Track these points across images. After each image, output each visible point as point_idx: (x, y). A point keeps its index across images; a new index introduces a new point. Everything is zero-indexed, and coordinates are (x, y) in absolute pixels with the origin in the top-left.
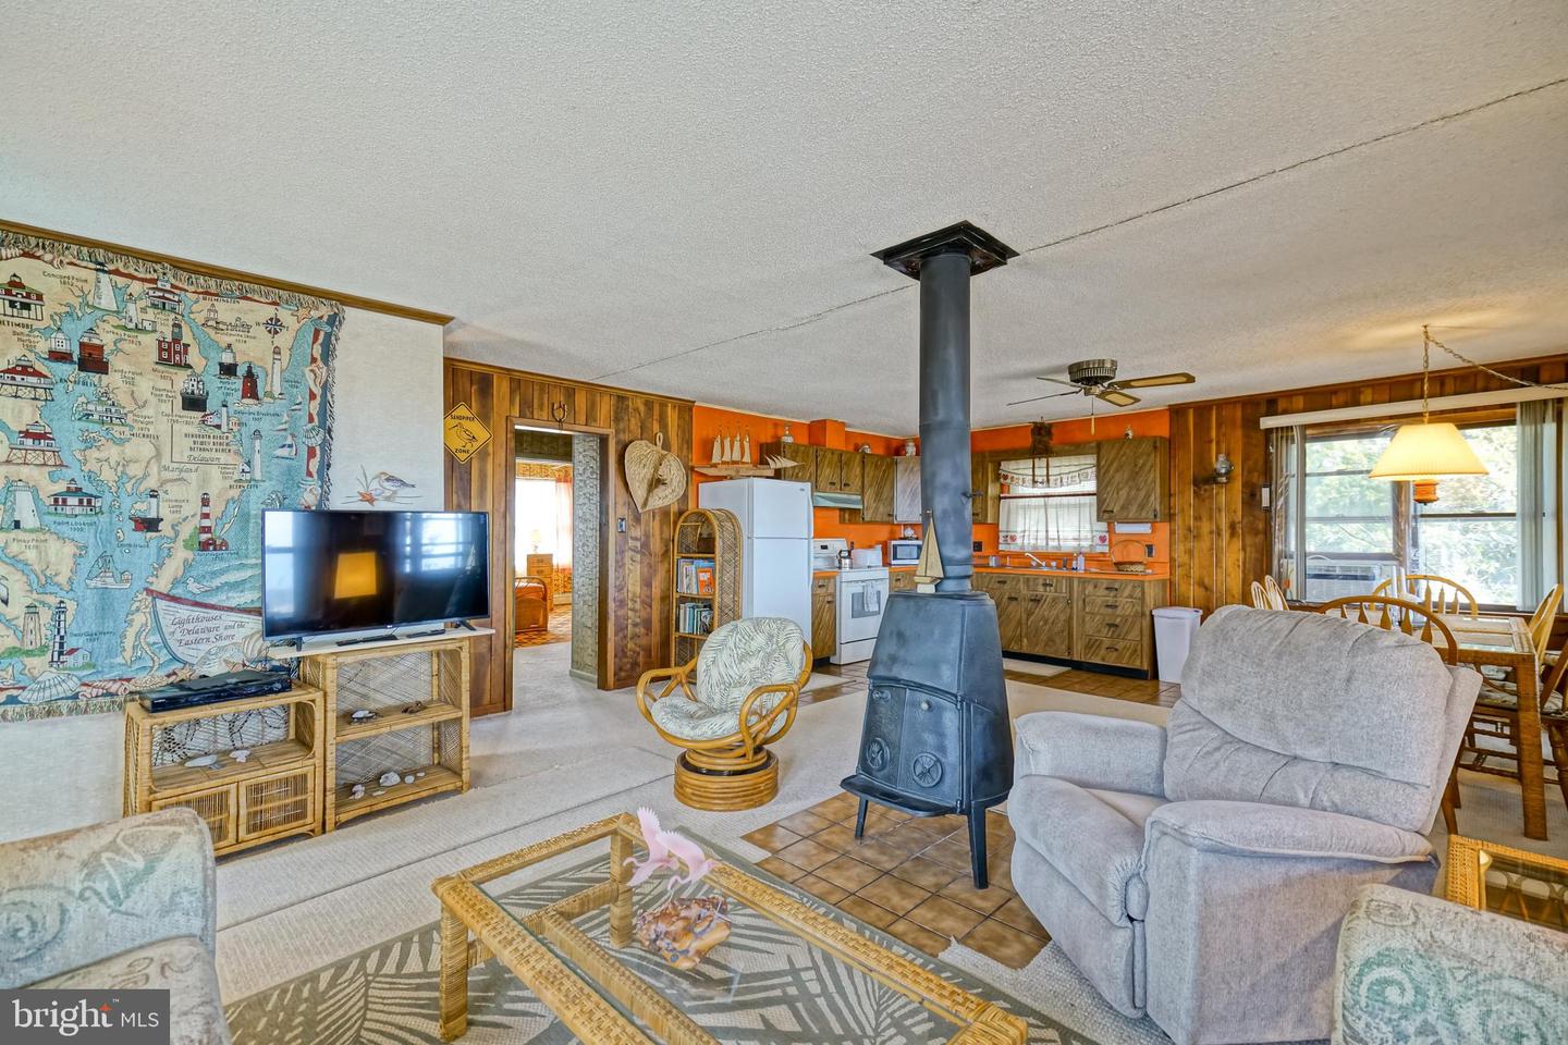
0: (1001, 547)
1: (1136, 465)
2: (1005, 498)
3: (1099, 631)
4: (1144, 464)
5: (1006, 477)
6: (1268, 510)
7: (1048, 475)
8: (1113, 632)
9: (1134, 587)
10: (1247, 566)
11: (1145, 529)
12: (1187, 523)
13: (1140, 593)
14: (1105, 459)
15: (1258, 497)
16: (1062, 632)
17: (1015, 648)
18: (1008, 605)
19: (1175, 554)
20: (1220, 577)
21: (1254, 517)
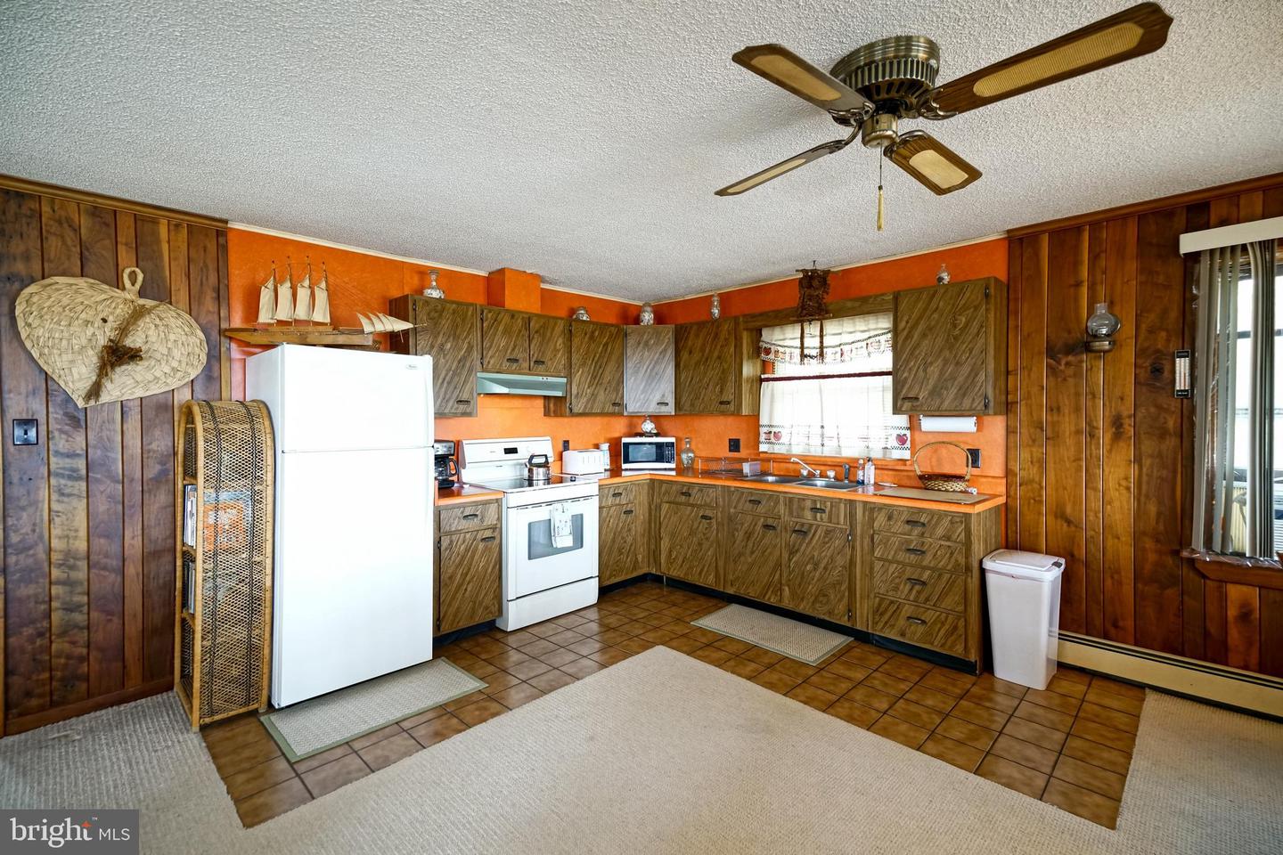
0: (763, 448)
1: (955, 326)
2: (768, 380)
3: (896, 589)
4: (967, 324)
5: (768, 351)
6: (1188, 396)
7: (822, 347)
8: (919, 592)
9: (952, 522)
10: (1144, 487)
11: (967, 425)
12: (1035, 418)
13: (963, 534)
14: (905, 319)
15: (1166, 374)
16: (840, 583)
17: (772, 600)
18: (764, 536)
19: (1014, 465)
20: (1093, 504)
21: (1158, 407)
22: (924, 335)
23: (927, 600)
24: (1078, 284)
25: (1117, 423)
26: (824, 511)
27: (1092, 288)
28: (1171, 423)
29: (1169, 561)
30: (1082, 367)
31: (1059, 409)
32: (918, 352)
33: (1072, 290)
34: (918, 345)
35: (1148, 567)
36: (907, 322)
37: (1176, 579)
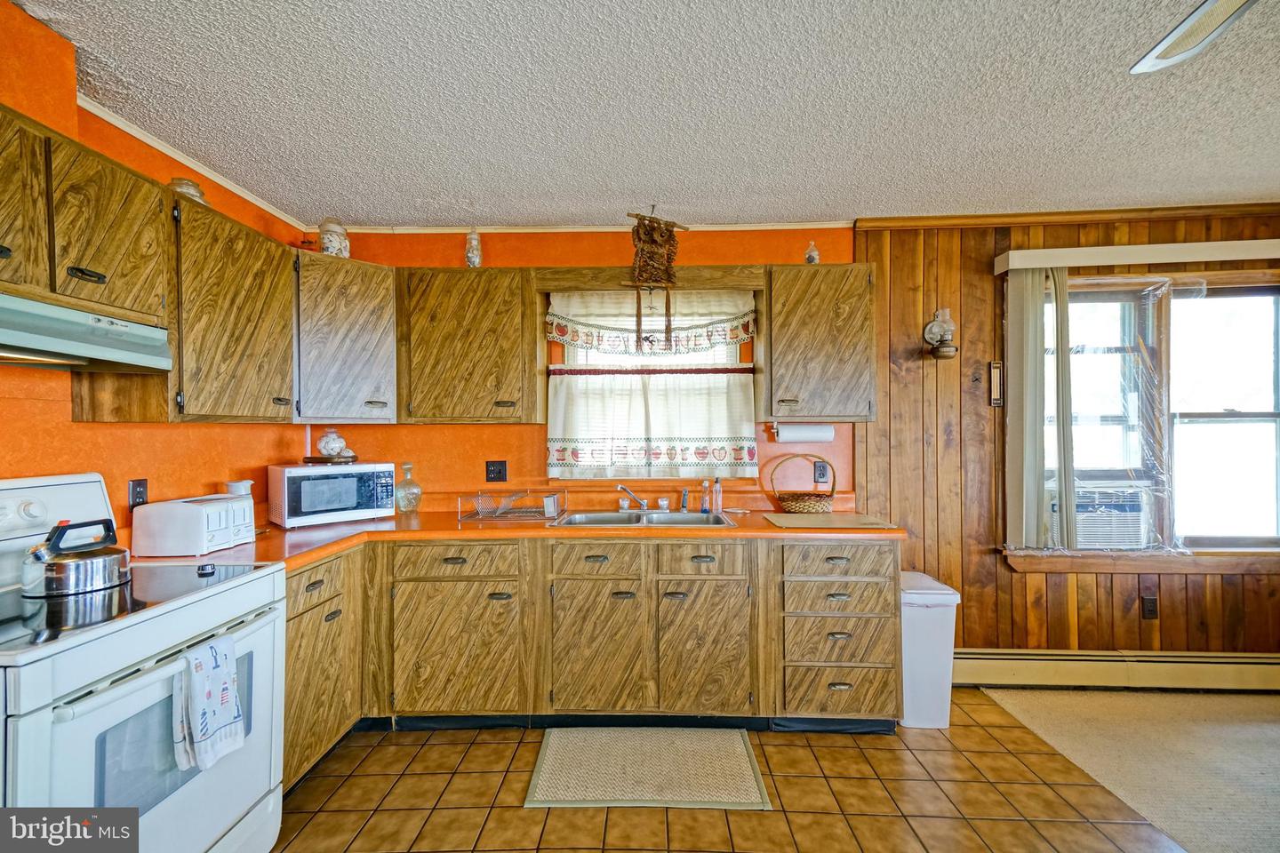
0: (554, 472)
1: (838, 315)
2: (561, 372)
3: (814, 650)
4: (851, 314)
5: (562, 330)
8: (842, 648)
9: (880, 553)
12: (880, 427)
13: (892, 566)
14: (782, 300)
15: (982, 383)
16: (737, 659)
17: (631, 709)
18: (613, 610)
19: (860, 478)
20: (930, 513)
21: (978, 415)
22: (803, 323)
23: (853, 656)
24: (915, 289)
25: (948, 430)
26: (712, 559)
27: (926, 295)
28: (987, 430)
29: (989, 560)
30: (919, 373)
31: (901, 416)
32: (796, 343)
33: (911, 292)
34: (797, 335)
35: (973, 569)
36: (784, 305)
37: (994, 577)
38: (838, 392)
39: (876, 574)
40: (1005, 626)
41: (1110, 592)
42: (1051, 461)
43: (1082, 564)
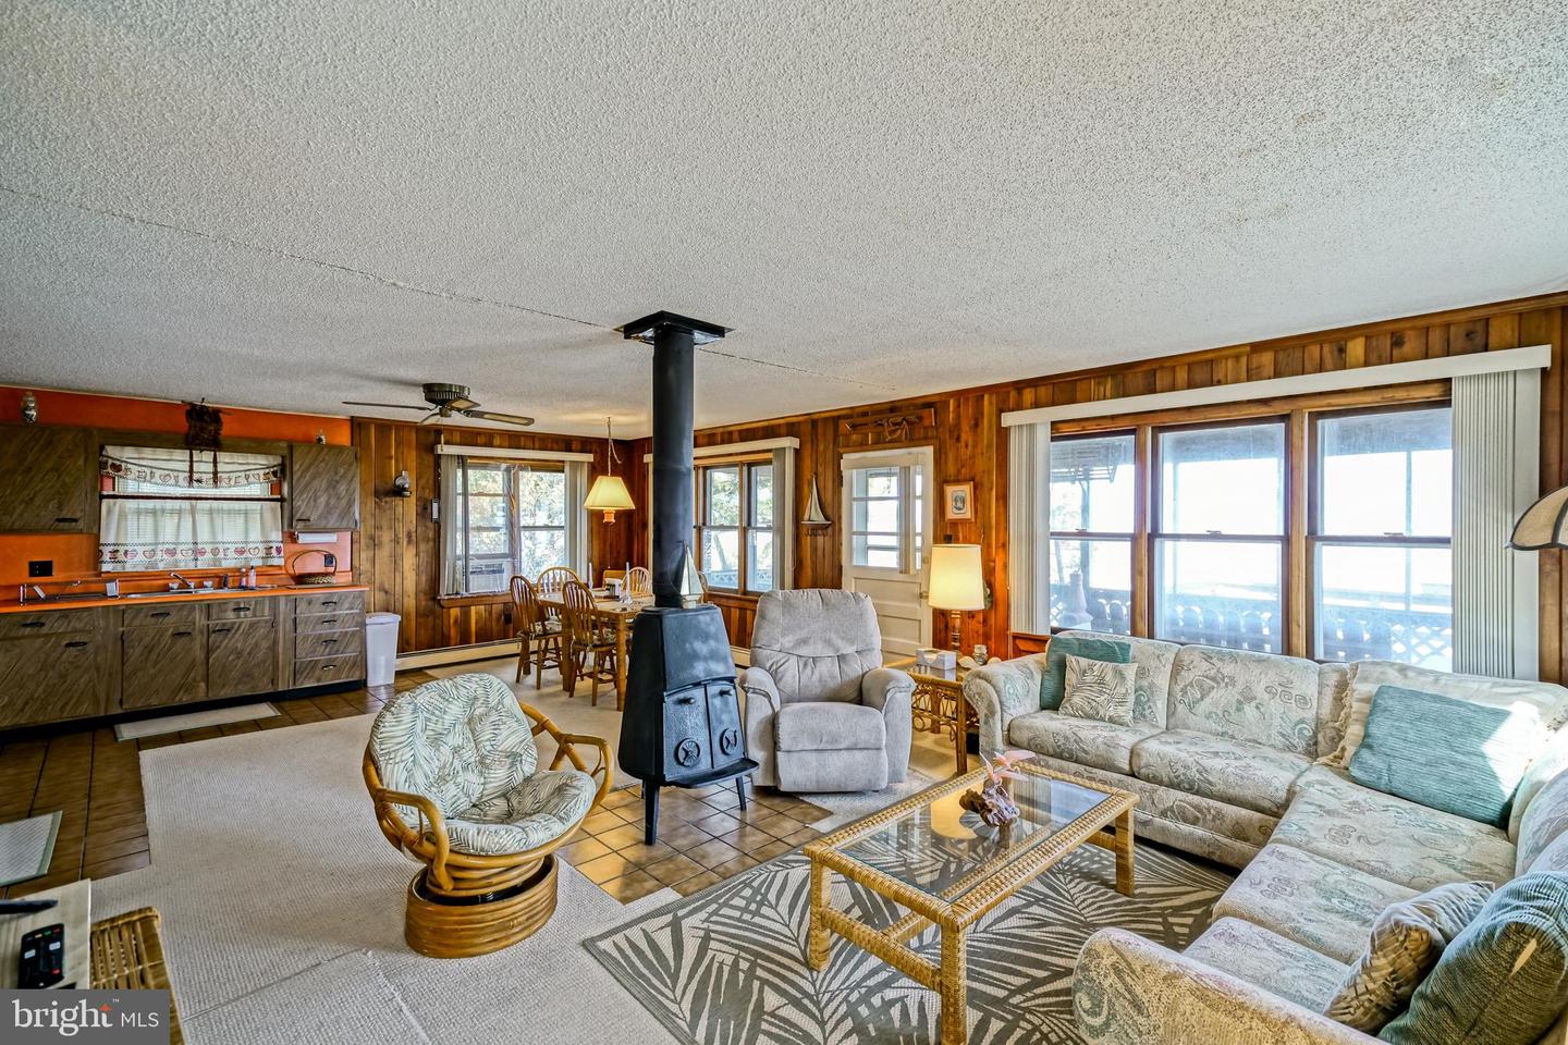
0: (105, 568)
1: (336, 473)
2: (112, 497)
3: (314, 652)
4: (344, 474)
5: (115, 468)
6: (438, 524)
7: (215, 473)
8: (332, 648)
10: (420, 568)
12: (369, 532)
13: (360, 604)
14: (300, 463)
15: (429, 511)
16: (264, 662)
18: (173, 644)
19: (356, 563)
20: (398, 580)
21: (426, 526)
22: (314, 477)
23: (337, 651)
24: (391, 458)
25: (409, 535)
26: (249, 609)
27: (396, 461)
28: (431, 535)
29: (430, 603)
30: (392, 505)
31: (381, 527)
32: (309, 488)
33: (388, 459)
34: (309, 484)
35: (422, 608)
36: (301, 466)
37: (433, 612)
38: (336, 515)
39: (352, 608)
40: (438, 637)
41: (490, 613)
42: (459, 551)
43: (478, 599)
